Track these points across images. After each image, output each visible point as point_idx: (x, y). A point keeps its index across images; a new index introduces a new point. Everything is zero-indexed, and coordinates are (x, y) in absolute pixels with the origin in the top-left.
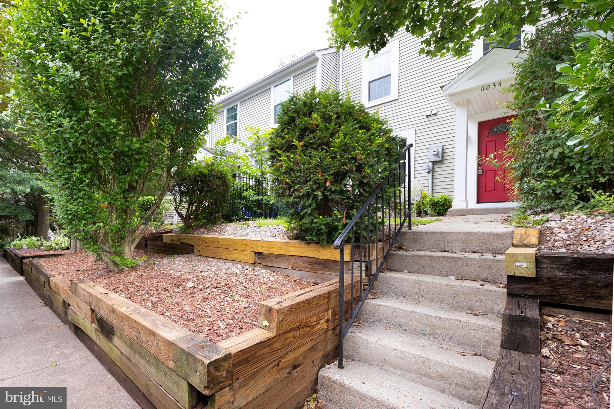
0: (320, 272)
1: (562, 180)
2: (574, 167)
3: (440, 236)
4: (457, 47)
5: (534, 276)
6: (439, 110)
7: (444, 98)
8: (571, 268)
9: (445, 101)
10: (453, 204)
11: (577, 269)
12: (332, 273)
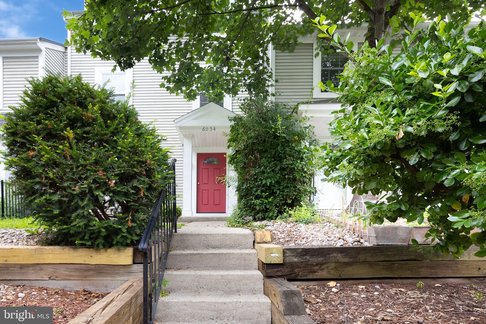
0: (93, 279)
1: (270, 200)
2: (276, 192)
3: (203, 237)
4: (188, 92)
5: (282, 262)
6: (169, 137)
7: (175, 128)
8: (301, 255)
9: (176, 131)
10: (182, 212)
11: (304, 255)
12: (109, 278)
